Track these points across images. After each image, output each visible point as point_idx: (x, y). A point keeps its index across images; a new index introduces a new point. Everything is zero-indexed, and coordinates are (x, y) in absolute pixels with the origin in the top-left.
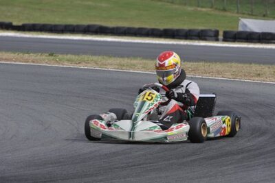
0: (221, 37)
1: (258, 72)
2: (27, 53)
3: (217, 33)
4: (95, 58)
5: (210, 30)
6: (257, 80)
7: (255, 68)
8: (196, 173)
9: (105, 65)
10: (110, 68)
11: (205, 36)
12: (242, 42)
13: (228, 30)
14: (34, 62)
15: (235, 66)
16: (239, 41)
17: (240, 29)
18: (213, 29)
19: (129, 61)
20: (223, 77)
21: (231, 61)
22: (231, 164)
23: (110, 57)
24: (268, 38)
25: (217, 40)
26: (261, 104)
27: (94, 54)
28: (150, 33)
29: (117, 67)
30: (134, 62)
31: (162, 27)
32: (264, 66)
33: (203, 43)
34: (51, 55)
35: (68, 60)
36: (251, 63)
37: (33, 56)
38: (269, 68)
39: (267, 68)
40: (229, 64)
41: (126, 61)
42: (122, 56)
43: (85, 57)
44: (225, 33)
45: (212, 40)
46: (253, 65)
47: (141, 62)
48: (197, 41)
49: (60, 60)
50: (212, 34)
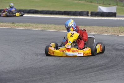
0: (90, 14)
1: (106, 30)
2: (2, 23)
3: (88, 13)
4: (33, 24)
5: (85, 11)
6: (106, 34)
7: (105, 28)
8: (78, 76)
9: (37, 28)
10: (39, 29)
11: (82, 14)
12: (99, 16)
13: (93, 11)
14: (5, 27)
15: (96, 28)
16: (98, 16)
17: (98, 11)
18: (86, 11)
19: (48, 26)
20: (90, 33)
21: (94, 25)
22: (94, 72)
23: (39, 24)
24: (111, 14)
25: (88, 16)
26: (107, 45)
27: (32, 23)
28: (58, 13)
29: (42, 28)
30: (50, 26)
31: (63, 10)
32: (109, 28)
33: (81, 17)
34: (13, 23)
35: (20, 26)
36: (103, 26)
37: (5, 24)
38: (111, 28)
39: (110, 28)
40: (93, 27)
41: (47, 26)
42: (45, 23)
43: (28, 24)
44: (92, 13)
45: (86, 16)
46: (104, 27)
47: (53, 26)
48: (79, 16)
49: (17, 26)
50: (86, 13)
